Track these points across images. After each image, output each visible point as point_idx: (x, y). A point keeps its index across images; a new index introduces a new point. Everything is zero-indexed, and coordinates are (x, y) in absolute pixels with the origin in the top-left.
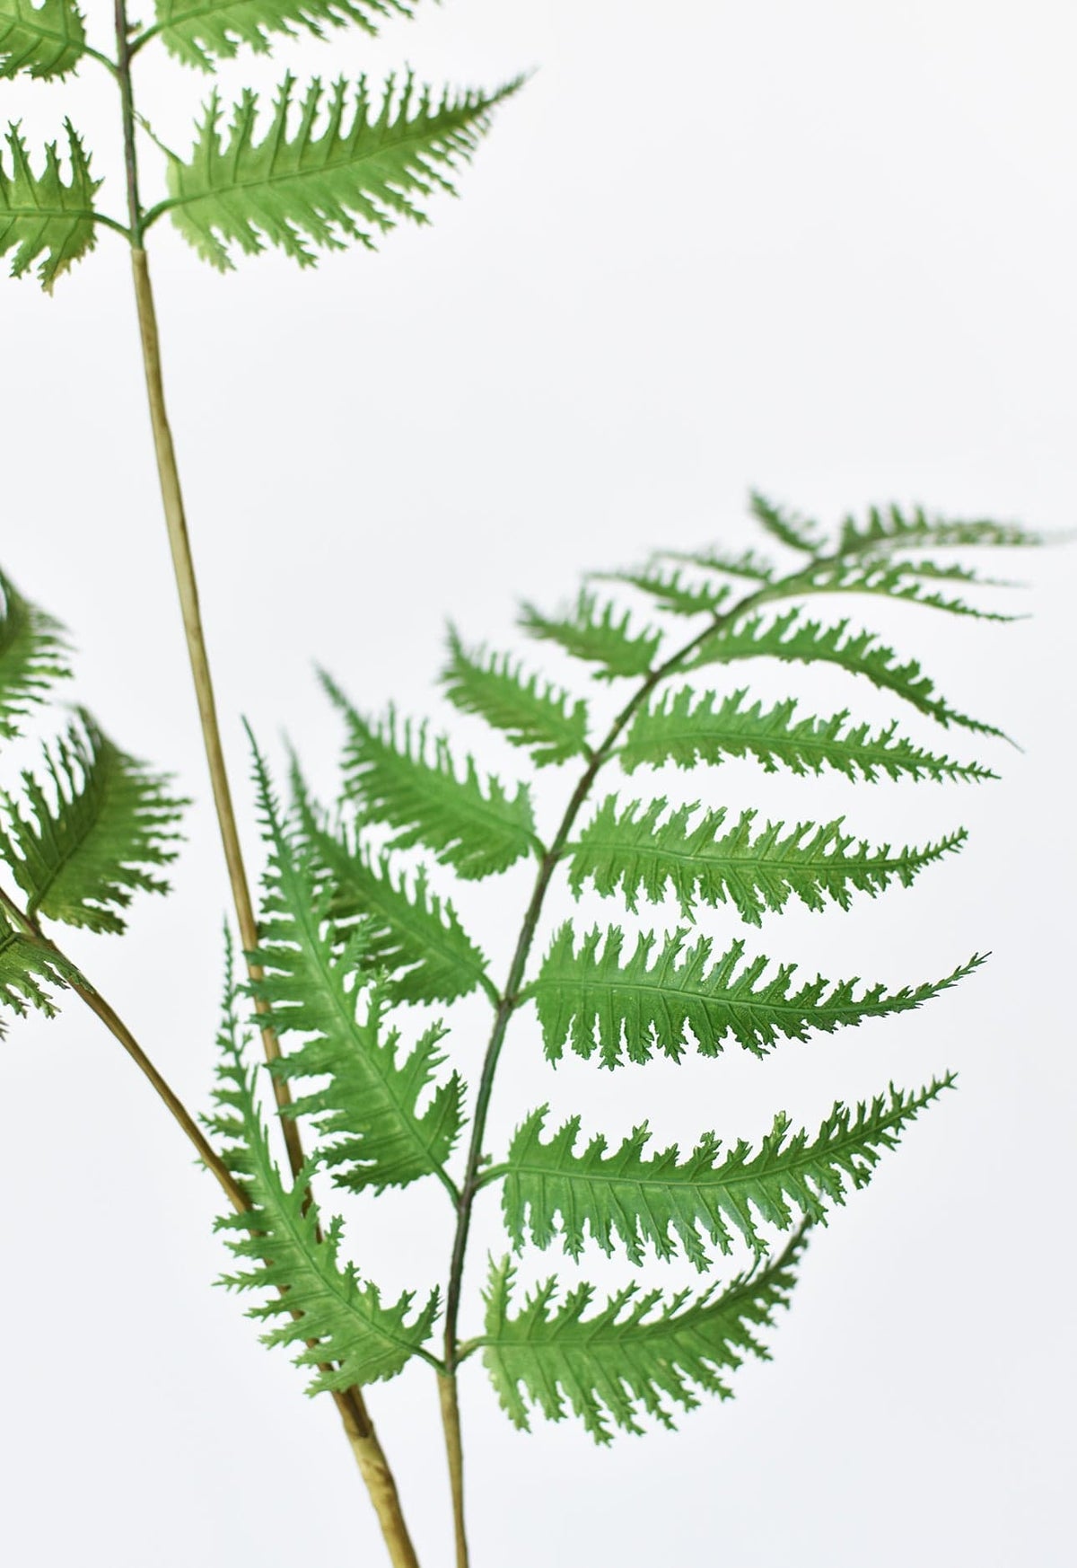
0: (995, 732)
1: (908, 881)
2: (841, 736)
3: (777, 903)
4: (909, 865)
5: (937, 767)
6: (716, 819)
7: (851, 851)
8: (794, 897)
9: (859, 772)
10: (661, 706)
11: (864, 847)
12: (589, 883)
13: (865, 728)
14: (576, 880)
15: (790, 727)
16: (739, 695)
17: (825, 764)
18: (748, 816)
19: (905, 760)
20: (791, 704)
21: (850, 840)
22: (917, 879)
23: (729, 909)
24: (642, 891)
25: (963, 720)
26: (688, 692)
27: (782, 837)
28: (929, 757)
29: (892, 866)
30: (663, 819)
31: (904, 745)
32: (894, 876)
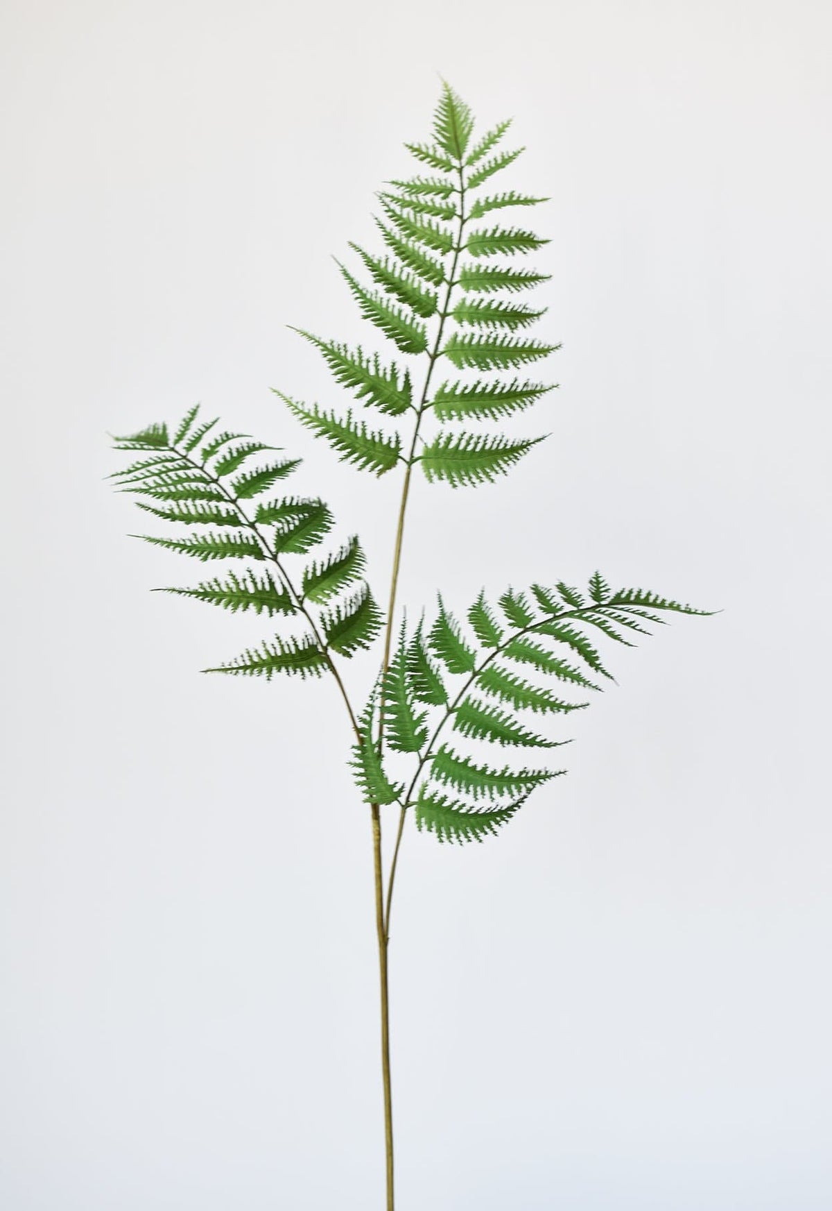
0: (612, 678)
1: (566, 712)
2: (562, 666)
3: (525, 707)
4: (568, 708)
5: (586, 683)
6: (515, 680)
7: (552, 699)
8: (530, 707)
9: (562, 678)
10: (520, 640)
11: (557, 699)
12: (480, 685)
13: (569, 666)
14: (477, 683)
15: (550, 659)
16: (540, 645)
17: (554, 673)
18: (525, 681)
19: (577, 678)
20: (552, 653)
21: (552, 696)
22: (569, 713)
23: (511, 705)
24: (491, 692)
25: (603, 672)
26: (527, 640)
27: (533, 690)
28: (584, 680)
29: (563, 707)
30: (504, 674)
31: (579, 675)
32: (563, 710)
